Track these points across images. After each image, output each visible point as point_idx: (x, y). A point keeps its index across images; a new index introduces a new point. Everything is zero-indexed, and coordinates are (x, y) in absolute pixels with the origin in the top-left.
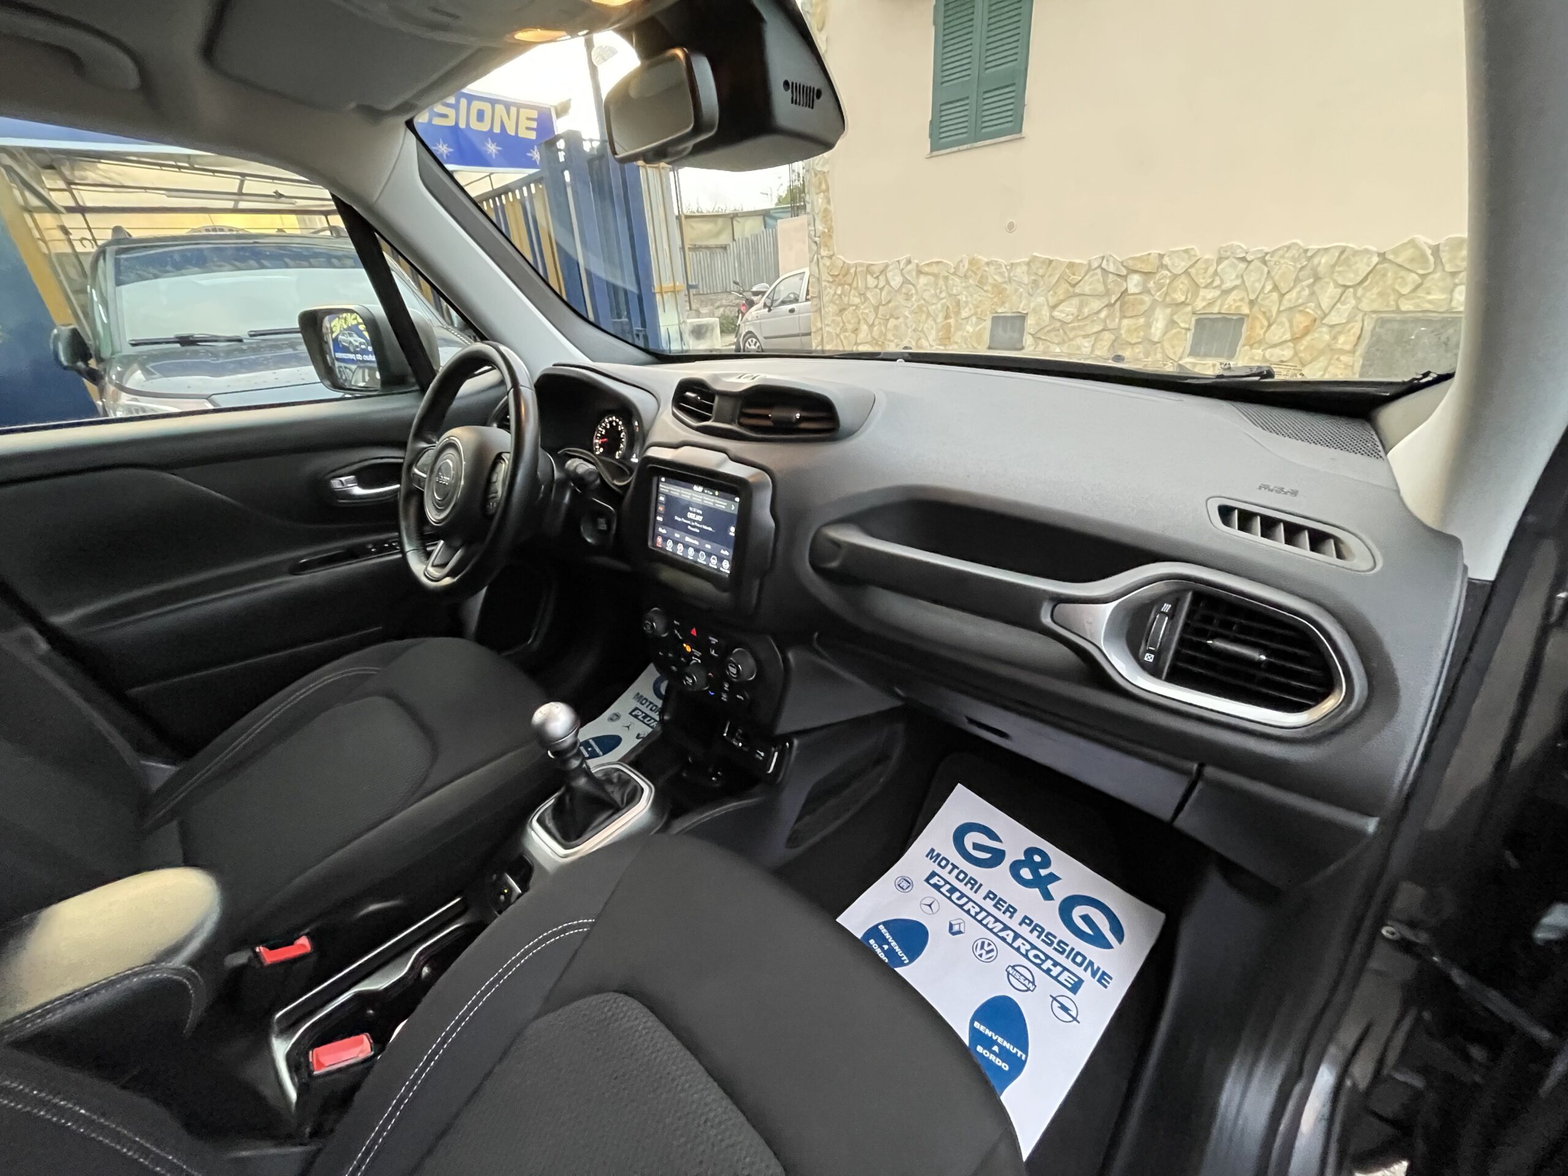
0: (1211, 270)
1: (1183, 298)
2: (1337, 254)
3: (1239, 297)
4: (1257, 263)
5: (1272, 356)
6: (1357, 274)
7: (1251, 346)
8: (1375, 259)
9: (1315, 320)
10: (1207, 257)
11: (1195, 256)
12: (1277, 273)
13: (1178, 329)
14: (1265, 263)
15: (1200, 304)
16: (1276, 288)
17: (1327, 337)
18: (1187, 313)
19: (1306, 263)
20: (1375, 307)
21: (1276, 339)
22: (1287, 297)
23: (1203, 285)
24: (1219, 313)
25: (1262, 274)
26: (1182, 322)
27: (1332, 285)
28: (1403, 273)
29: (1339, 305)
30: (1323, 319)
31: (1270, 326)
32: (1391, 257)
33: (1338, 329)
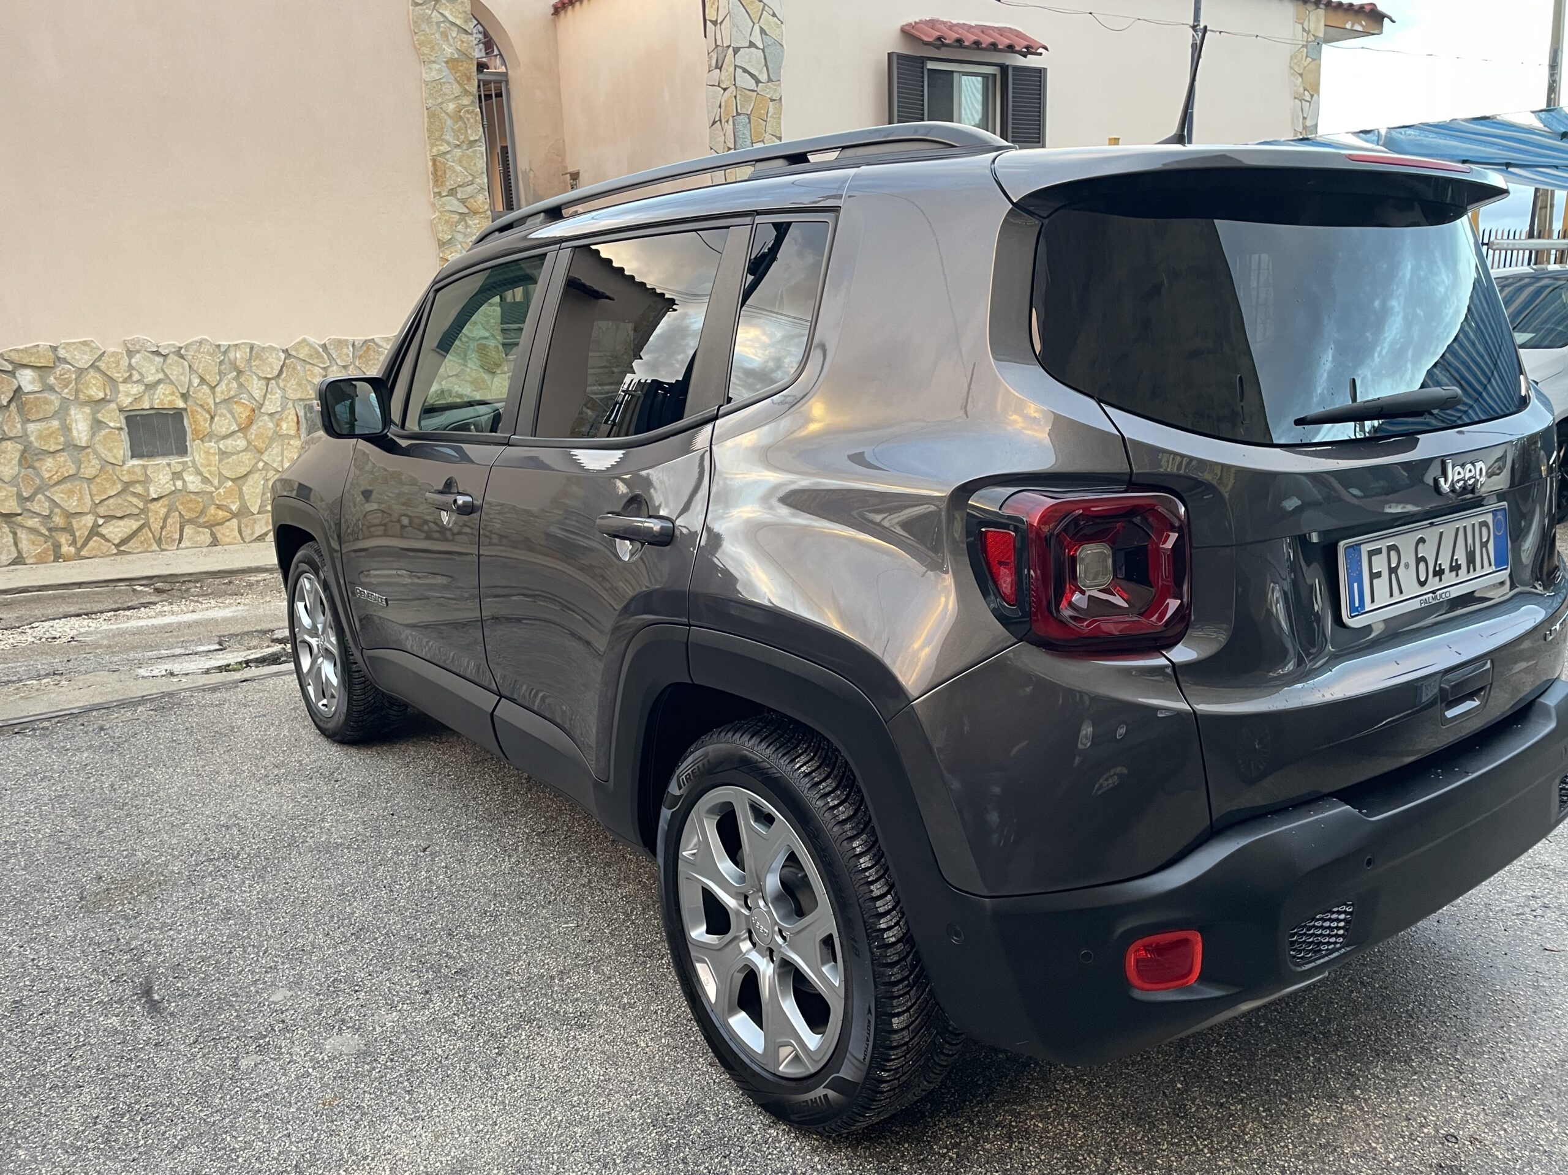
0: (125, 362)
1: (101, 395)
2: (248, 350)
3: (167, 392)
4: (173, 358)
5: (227, 448)
6: (272, 369)
7: (202, 440)
8: (283, 356)
9: (254, 411)
10: (112, 349)
11: (99, 349)
12: (198, 368)
13: (107, 430)
14: (182, 357)
15: (126, 401)
16: (203, 380)
17: (271, 425)
18: (114, 411)
19: (222, 358)
20: (299, 396)
21: (224, 431)
22: (218, 389)
23: (121, 380)
24: (151, 409)
25: (183, 368)
26: (110, 421)
27: (254, 377)
28: (308, 367)
29: (269, 396)
30: (261, 408)
31: (212, 418)
32: (294, 353)
33: (277, 416)
